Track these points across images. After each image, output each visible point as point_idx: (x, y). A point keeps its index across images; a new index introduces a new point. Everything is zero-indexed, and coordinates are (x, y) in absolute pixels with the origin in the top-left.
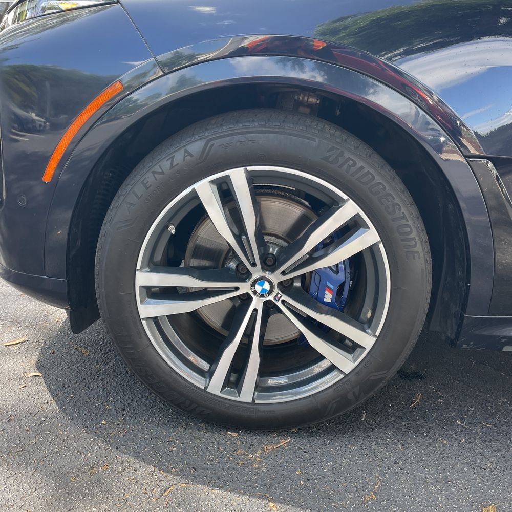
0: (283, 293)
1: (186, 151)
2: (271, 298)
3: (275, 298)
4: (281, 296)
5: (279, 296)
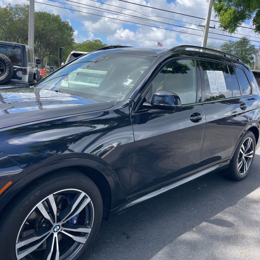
0: (63, 227)
1: (34, 196)
2: (60, 231)
3: (61, 230)
4: (63, 229)
5: (62, 229)
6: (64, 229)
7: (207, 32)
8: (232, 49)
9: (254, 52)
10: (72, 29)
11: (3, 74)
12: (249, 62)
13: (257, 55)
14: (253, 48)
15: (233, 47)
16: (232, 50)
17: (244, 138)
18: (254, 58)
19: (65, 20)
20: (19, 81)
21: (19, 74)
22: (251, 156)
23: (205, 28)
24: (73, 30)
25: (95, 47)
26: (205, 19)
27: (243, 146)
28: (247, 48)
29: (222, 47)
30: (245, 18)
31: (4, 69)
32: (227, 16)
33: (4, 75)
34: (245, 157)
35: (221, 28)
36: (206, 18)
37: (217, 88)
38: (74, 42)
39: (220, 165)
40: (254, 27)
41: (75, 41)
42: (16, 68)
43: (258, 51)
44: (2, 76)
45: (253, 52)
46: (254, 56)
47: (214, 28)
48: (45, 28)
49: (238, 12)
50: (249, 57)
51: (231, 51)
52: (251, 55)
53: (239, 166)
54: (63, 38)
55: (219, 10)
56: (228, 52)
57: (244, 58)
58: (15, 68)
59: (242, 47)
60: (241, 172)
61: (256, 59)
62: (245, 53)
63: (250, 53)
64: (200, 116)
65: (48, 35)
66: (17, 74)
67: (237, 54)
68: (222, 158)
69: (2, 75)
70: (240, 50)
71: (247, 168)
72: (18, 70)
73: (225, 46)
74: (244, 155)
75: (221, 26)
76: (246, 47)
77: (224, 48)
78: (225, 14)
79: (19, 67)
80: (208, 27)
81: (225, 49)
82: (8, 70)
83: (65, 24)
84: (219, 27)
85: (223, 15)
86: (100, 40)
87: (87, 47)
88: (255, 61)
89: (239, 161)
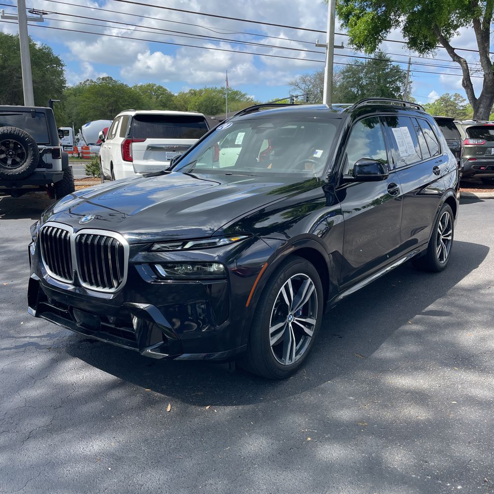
3: (293, 320)
6: (296, 318)
7: (332, 55)
8: (362, 75)
9: (400, 78)
10: (60, 61)
11: (23, 162)
12: (394, 96)
13: (406, 83)
14: (398, 71)
15: (362, 72)
16: (362, 78)
17: (441, 212)
18: (401, 88)
19: (43, 45)
20: (48, 170)
21: (48, 158)
22: (450, 238)
23: (327, 49)
24: (62, 63)
25: (109, 92)
26: (326, 32)
27: (440, 223)
28: (387, 71)
29: (342, 73)
30: (390, 27)
31: (24, 152)
32: (362, 26)
33: (25, 164)
34: (443, 239)
35: (351, 46)
36: (328, 30)
37: (406, 150)
38: (64, 85)
39: (408, 256)
40: (407, 40)
41: (67, 85)
42: (42, 149)
43: (407, 75)
44: (23, 164)
45: (397, 79)
46: (401, 85)
47: (342, 47)
48: (6, 65)
49: (379, 18)
50: (391, 88)
51: (360, 79)
52: (395, 83)
53: (438, 251)
54: (44, 81)
55: (346, 17)
56: (356, 81)
57: (383, 90)
58: (40, 149)
59: (378, 71)
60: (440, 260)
61: (405, 90)
62: (385, 80)
63: (393, 81)
64: (396, 188)
65: (15, 77)
66: (44, 158)
67: (371, 83)
68: (419, 240)
69: (21, 164)
70: (375, 76)
71: (446, 254)
72: (46, 151)
73: (348, 71)
74: (442, 237)
75: (352, 42)
76: (384, 69)
77: (346, 74)
78: (359, 22)
79: (47, 147)
80: (333, 46)
81: (350, 78)
82: (31, 153)
83: (44, 53)
84: (349, 44)
85: (356, 24)
86: (111, 78)
87: (92, 94)
88: (402, 94)
89: (438, 245)
